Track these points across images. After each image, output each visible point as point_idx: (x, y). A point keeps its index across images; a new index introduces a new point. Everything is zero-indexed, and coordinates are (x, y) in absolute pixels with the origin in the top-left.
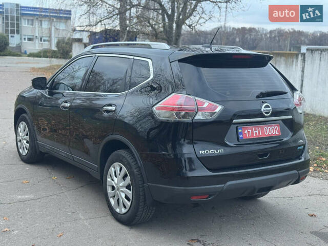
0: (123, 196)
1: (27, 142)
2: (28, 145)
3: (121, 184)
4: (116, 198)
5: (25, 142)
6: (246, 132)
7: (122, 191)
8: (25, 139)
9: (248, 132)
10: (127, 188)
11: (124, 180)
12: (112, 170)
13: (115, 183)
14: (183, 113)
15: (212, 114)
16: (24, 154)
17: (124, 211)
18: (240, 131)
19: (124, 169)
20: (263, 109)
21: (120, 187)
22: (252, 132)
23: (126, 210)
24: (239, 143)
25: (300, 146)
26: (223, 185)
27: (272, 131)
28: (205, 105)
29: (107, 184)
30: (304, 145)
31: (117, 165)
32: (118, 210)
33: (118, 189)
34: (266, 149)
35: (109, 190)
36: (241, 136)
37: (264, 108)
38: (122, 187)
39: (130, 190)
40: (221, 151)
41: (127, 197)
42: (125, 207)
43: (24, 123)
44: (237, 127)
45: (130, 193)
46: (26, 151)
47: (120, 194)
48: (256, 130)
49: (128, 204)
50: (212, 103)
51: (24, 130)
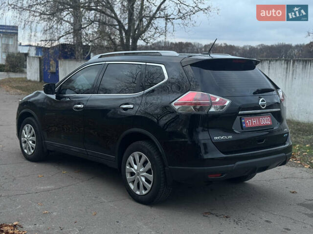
0: (143, 179)
1: (33, 142)
2: (35, 145)
3: (141, 170)
4: (136, 183)
5: (31, 142)
6: (247, 121)
7: (143, 176)
8: (30, 140)
9: (249, 122)
10: (146, 173)
11: (144, 167)
12: (131, 159)
13: (135, 169)
14: (198, 107)
15: (222, 107)
16: (30, 154)
17: (144, 192)
18: (243, 121)
19: (144, 157)
20: (260, 103)
21: (141, 172)
22: (252, 122)
23: (147, 192)
24: (243, 131)
25: (286, 134)
26: (233, 165)
27: (266, 121)
28: (217, 100)
29: (126, 171)
30: (288, 133)
31: (136, 154)
32: (138, 193)
33: (138, 174)
34: (263, 135)
35: (128, 177)
36: (244, 125)
37: (262, 102)
38: (142, 172)
39: (151, 174)
40: (230, 137)
41: (147, 180)
42: (145, 189)
43: (30, 126)
44: (240, 118)
45: (151, 177)
46: (32, 151)
47: (141, 178)
48: (254, 120)
49: (149, 186)
50: (222, 98)
51: (30, 132)
